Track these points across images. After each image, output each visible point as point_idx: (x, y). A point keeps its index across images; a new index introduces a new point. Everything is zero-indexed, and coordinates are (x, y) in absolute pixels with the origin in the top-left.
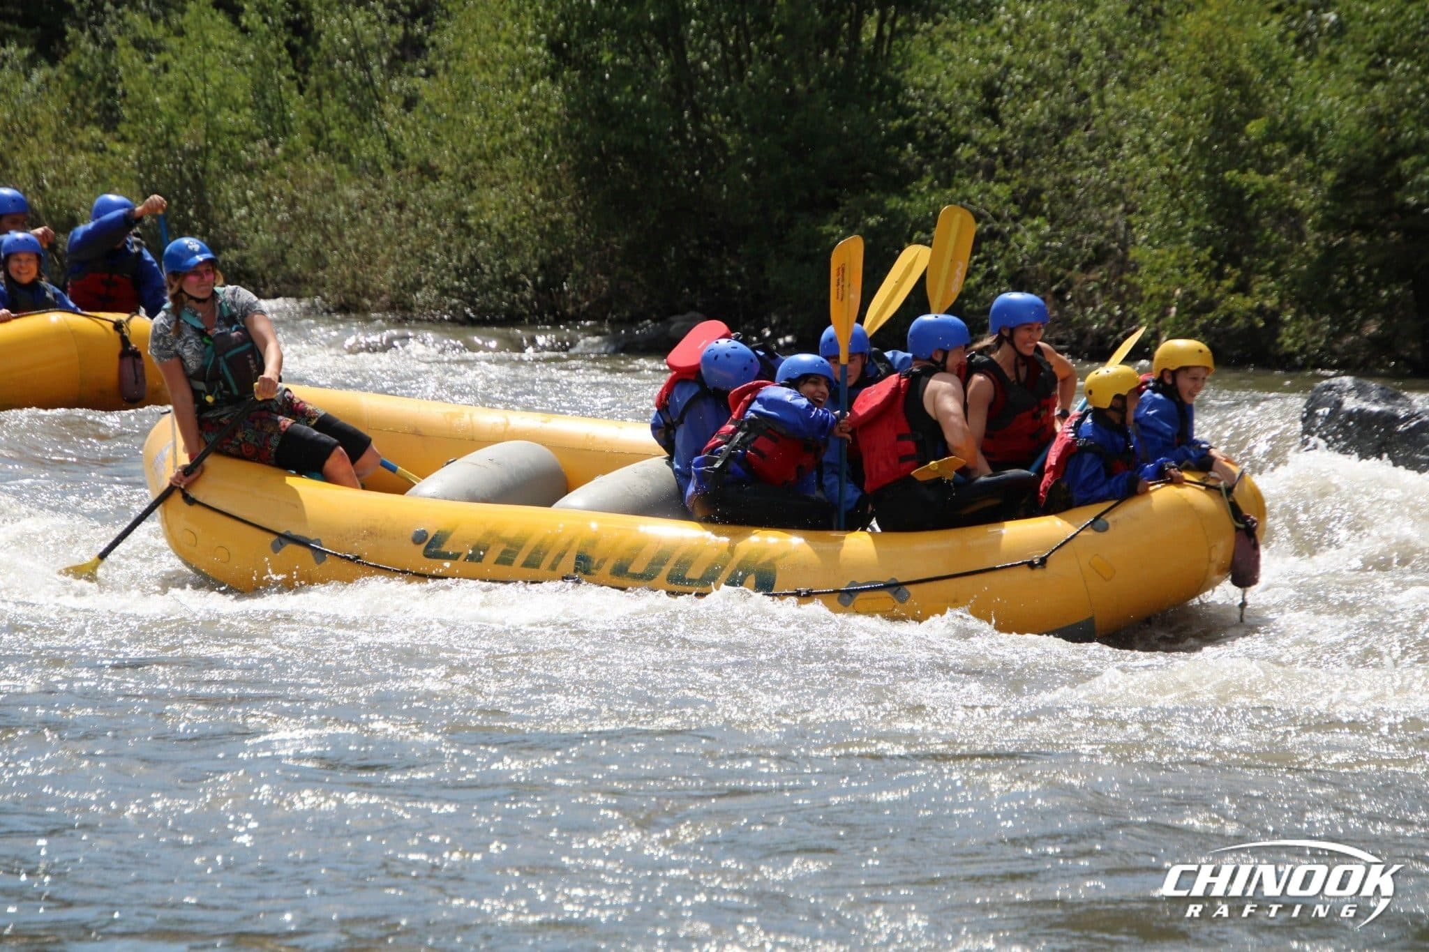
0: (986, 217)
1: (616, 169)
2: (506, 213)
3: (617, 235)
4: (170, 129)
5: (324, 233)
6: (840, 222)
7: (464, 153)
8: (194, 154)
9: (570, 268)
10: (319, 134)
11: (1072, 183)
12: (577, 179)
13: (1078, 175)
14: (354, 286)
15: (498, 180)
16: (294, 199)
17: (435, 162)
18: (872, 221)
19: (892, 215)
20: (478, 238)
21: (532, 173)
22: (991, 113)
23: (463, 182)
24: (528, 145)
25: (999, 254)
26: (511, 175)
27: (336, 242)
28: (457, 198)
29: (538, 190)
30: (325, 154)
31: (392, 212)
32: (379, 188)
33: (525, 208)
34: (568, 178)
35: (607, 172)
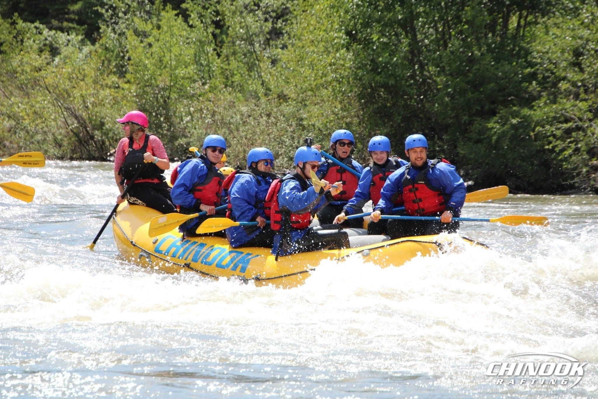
0: (574, 119)
1: (380, 96)
2: (323, 118)
3: (379, 130)
4: (152, 76)
6: (497, 122)
7: (302, 88)
8: (163, 89)
10: (227, 78)
12: (359, 101)
14: (244, 157)
15: (319, 101)
16: (214, 112)
17: (286, 92)
18: (514, 121)
19: (524, 117)
20: (309, 132)
21: (336, 97)
22: (577, 65)
23: (301, 103)
24: (335, 83)
25: (581, 139)
26: (325, 99)
27: (236, 133)
28: (298, 111)
29: (339, 106)
30: (231, 89)
31: (264, 118)
32: (258, 107)
33: (333, 116)
34: (355, 100)
35: (375, 97)
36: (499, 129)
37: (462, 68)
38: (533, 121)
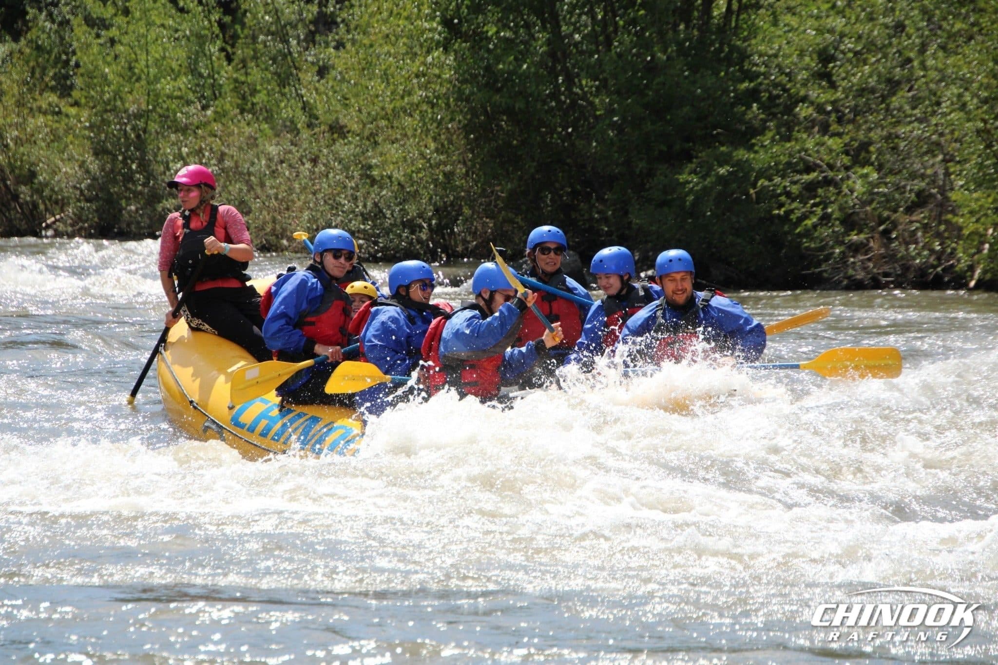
0: (821, 167)
1: (500, 127)
2: (406, 165)
3: (500, 184)
4: (117, 94)
5: (248, 183)
6: (694, 172)
7: (369, 114)
8: (138, 116)
9: (460, 213)
10: (244, 98)
11: (897, 137)
12: (466, 137)
13: (902, 130)
14: (274, 230)
15: (399, 136)
16: (223, 154)
17: (343, 121)
18: (722, 171)
19: (739, 164)
20: (381, 188)
21: (428, 130)
22: (825, 76)
23: (368, 139)
24: (425, 107)
25: (833, 199)
26: (410, 133)
27: (259, 190)
28: (363, 153)
29: (433, 146)
30: (250, 116)
31: (307, 166)
32: (296, 145)
33: (422, 161)
34: (458, 136)
35: (492, 129)
36: (697, 184)
37: (636, 82)
38: (753, 169)
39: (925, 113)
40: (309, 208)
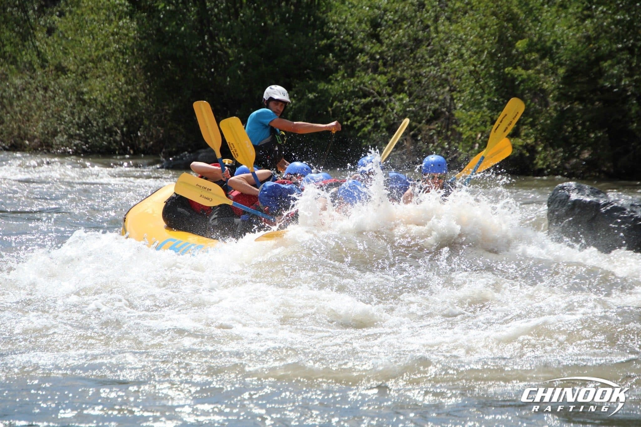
0: (373, 94)
1: (167, 68)
2: (106, 92)
3: (168, 105)
6: (293, 97)
7: (81, 59)
9: (142, 123)
11: (421, 75)
12: (145, 74)
13: (423, 71)
14: (19, 134)
15: (101, 74)
17: (65, 64)
18: (311, 96)
19: (321, 92)
20: (90, 106)
21: (120, 70)
22: (375, 37)
23: (81, 75)
24: (118, 55)
25: (381, 114)
26: (108, 71)
27: (9, 108)
28: (78, 84)
29: (123, 80)
30: (2, 60)
31: (40, 92)
32: (33, 79)
33: (116, 90)
34: (140, 73)
35: (162, 69)
36: (295, 105)
37: (254, 39)
38: (331, 95)
39: (438, 60)
40: (42, 120)
